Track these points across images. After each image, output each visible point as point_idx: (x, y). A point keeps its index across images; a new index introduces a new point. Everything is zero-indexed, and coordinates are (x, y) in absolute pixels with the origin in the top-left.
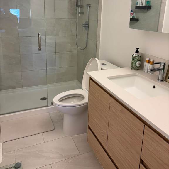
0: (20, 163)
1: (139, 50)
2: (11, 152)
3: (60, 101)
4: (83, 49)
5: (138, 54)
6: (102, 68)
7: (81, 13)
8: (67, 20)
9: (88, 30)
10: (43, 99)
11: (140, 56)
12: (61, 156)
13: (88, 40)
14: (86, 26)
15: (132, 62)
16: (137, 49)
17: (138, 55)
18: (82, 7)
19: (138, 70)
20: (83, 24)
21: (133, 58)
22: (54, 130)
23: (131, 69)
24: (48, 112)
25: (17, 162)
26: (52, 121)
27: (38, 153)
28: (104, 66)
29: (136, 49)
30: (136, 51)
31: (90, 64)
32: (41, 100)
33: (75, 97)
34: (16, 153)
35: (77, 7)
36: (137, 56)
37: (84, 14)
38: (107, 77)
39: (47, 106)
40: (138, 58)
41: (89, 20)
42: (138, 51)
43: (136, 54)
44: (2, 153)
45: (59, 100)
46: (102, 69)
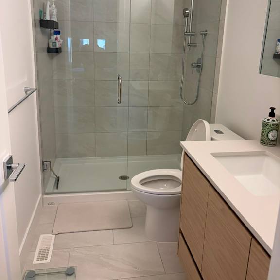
0: (75, 268)
1: (275, 111)
2: (65, 250)
3: (142, 184)
4: (191, 104)
5: (273, 118)
6: (214, 137)
7: (192, 45)
8: (170, 55)
9: (200, 72)
10: (123, 178)
11: (276, 122)
12: (135, 270)
13: (200, 89)
14: (199, 66)
15: (263, 132)
16: (273, 109)
17: (273, 120)
18: (194, 35)
19: (271, 145)
20: (195, 63)
21: (265, 125)
22: (132, 229)
23: (259, 143)
24: (127, 200)
25: (70, 266)
26: (130, 213)
27: (101, 258)
28: (219, 134)
29: (271, 110)
30: (270, 113)
31: (196, 130)
32: (119, 180)
33: (167, 180)
34: (71, 253)
35: (186, 35)
36: (270, 121)
37: (196, 46)
38: (212, 154)
39: (125, 190)
40: (273, 125)
41: (203, 56)
42: (274, 114)
43: (270, 118)
44: (53, 250)
45: (140, 182)
46: (212, 139)
